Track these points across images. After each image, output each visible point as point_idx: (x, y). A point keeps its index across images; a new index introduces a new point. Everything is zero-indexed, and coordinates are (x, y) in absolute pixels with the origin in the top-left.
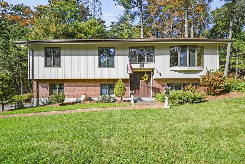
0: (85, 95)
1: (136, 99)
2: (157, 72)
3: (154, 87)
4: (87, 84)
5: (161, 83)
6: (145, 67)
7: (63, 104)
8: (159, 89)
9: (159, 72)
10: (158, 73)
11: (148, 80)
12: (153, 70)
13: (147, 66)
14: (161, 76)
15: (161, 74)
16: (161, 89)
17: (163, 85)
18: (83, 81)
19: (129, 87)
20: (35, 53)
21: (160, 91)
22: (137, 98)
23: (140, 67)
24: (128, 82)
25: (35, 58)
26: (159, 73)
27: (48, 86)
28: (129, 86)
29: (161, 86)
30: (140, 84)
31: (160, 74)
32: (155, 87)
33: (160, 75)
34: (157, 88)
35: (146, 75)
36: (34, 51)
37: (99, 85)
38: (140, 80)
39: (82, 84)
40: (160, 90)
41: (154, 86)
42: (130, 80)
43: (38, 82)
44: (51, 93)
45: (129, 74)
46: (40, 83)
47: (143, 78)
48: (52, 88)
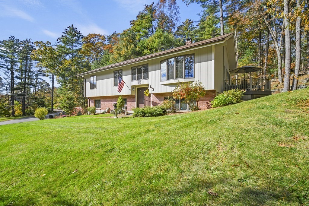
0: (109, 108)
2: (151, 87)
5: (159, 97)
6: (142, 84)
7: (95, 114)
11: (149, 95)
12: (148, 85)
13: (144, 82)
16: (159, 103)
20: (87, 80)
23: (138, 83)
24: (134, 97)
25: (86, 83)
27: (94, 101)
28: (135, 101)
29: (159, 100)
30: (144, 99)
32: (154, 101)
33: (153, 90)
34: (156, 102)
35: (147, 90)
38: (144, 95)
42: (136, 96)
43: (90, 99)
44: (96, 106)
45: (131, 90)
46: (90, 100)
47: (145, 93)
48: (96, 103)
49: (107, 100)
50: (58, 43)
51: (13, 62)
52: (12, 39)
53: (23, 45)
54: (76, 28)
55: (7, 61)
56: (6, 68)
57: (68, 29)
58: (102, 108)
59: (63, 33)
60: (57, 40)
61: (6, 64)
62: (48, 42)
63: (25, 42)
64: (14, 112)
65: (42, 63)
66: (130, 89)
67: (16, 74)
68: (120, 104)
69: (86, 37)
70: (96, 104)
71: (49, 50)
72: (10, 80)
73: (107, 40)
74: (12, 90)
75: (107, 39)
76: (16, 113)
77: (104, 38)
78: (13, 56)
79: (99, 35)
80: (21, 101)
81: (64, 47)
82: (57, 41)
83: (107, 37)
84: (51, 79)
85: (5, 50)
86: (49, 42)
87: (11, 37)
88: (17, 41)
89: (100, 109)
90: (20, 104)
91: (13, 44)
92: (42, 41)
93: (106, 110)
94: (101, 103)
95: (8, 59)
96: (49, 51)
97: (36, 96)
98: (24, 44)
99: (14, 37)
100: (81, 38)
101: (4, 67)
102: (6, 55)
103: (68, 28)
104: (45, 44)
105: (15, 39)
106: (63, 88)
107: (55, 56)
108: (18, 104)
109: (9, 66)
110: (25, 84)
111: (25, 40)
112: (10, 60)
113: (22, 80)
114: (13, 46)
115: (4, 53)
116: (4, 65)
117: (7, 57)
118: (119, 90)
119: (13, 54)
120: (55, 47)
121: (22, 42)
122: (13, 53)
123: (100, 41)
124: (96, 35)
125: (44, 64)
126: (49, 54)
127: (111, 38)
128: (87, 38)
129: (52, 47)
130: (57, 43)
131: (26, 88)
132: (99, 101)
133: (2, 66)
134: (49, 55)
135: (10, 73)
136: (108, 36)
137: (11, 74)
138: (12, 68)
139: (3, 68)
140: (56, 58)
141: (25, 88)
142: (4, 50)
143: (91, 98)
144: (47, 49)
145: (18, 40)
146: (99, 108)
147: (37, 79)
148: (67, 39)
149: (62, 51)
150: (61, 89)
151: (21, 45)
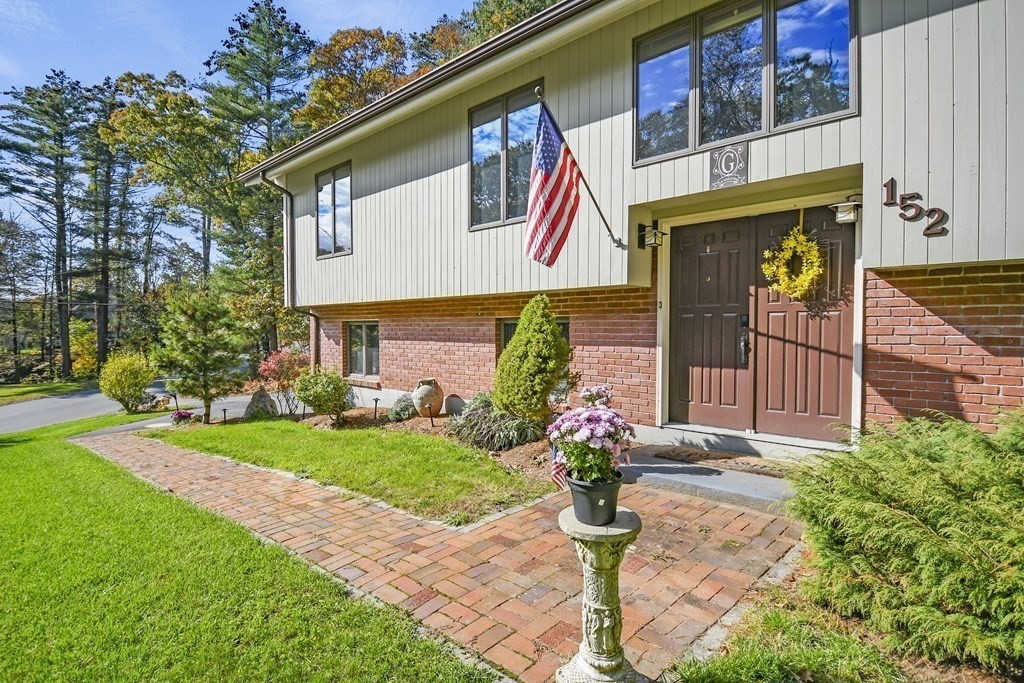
0: (429, 383)
1: (707, 441)
2: (890, 203)
3: (887, 349)
4: (446, 322)
5: (966, 311)
6: (757, 174)
7: (342, 423)
8: (944, 376)
9: (918, 196)
10: (897, 210)
11: (820, 281)
13: (781, 157)
14: (944, 232)
15: (944, 217)
16: (973, 379)
17: (995, 331)
18: (434, 311)
19: (654, 345)
20: (299, 203)
21: (953, 397)
22: (712, 439)
23: (714, 178)
24: (647, 310)
25: (298, 221)
26: (911, 213)
27: (339, 332)
28: (655, 338)
29: (978, 342)
30: (746, 324)
31: (925, 222)
32: (899, 351)
33: (936, 231)
34: (922, 366)
35: (794, 242)
36: (297, 195)
37: (490, 328)
38: (752, 289)
39: (432, 323)
40: (961, 385)
41: (880, 345)
42: (663, 294)
43: (317, 320)
44: (350, 365)
45: (629, 248)
46: (322, 322)
47: (767, 270)
48: (352, 343)
49: (418, 324)
50: (210, 74)
51: (63, 173)
52: (58, 81)
53: (96, 102)
54: (284, 12)
55: (42, 169)
56: (36, 193)
57: (252, 16)
58: (389, 379)
59: (232, 31)
60: (208, 64)
61: (39, 181)
62: (174, 75)
63: (102, 90)
64: (68, 362)
65: (149, 163)
66: (622, 231)
67: (75, 216)
68: (541, 371)
69: (326, 46)
70: (354, 349)
71: (176, 104)
72: (54, 241)
73: (409, 56)
74: (62, 277)
75: (409, 53)
76: (79, 366)
77: (397, 45)
78: (62, 147)
79: (378, 35)
80: (94, 321)
81: (235, 95)
82: (207, 69)
83: (411, 40)
84: (200, 235)
85: (34, 125)
86: (176, 78)
87: (52, 74)
88: (74, 89)
89: (374, 379)
90: (92, 330)
91: (57, 101)
92: (151, 73)
93: (417, 395)
94: (383, 344)
95: (46, 161)
96: (173, 109)
97: (149, 300)
98: (101, 101)
99: (62, 73)
100: (305, 51)
101: (28, 192)
102: (36, 145)
103: (252, 10)
104: (163, 85)
105: (68, 81)
106: (233, 267)
107: (199, 130)
108: (84, 333)
109: (47, 186)
110: (107, 254)
111: (100, 83)
112: (53, 163)
113: (96, 241)
114: (58, 109)
115: (34, 139)
116: (30, 182)
117: (41, 152)
118: (543, 246)
119: (62, 141)
120: (197, 95)
121: (89, 90)
122: (61, 136)
123: (381, 61)
124: (365, 34)
125: (158, 169)
126: (176, 123)
127: (426, 46)
128: (328, 49)
129: (190, 94)
130: (204, 75)
131: (108, 269)
132: (373, 328)
133: (21, 185)
134: (175, 127)
135: (55, 212)
136: (415, 38)
137: (56, 218)
138: (59, 194)
139: (25, 196)
140: (202, 139)
141: (105, 272)
142: (31, 128)
143: (323, 313)
144: (165, 101)
145: (75, 86)
146: (369, 372)
147: (149, 234)
148: (244, 54)
149: (228, 110)
150: (224, 272)
151: (90, 104)
